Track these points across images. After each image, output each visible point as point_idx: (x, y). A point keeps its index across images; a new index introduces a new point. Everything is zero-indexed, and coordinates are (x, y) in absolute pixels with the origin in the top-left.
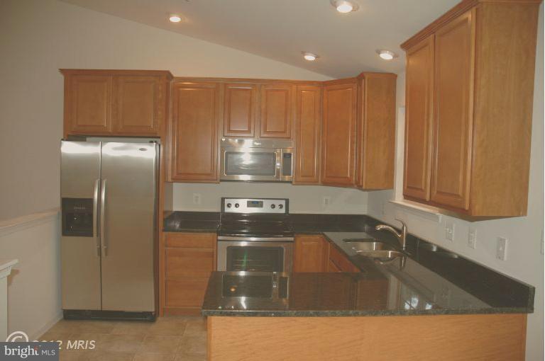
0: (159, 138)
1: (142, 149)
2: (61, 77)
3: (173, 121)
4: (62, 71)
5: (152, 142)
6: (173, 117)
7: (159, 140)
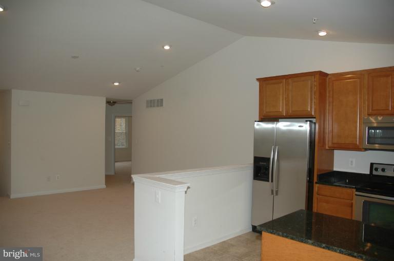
0: (315, 118)
1: (300, 126)
2: (258, 83)
3: (329, 106)
4: (258, 79)
5: (307, 121)
6: (329, 102)
7: (314, 120)
